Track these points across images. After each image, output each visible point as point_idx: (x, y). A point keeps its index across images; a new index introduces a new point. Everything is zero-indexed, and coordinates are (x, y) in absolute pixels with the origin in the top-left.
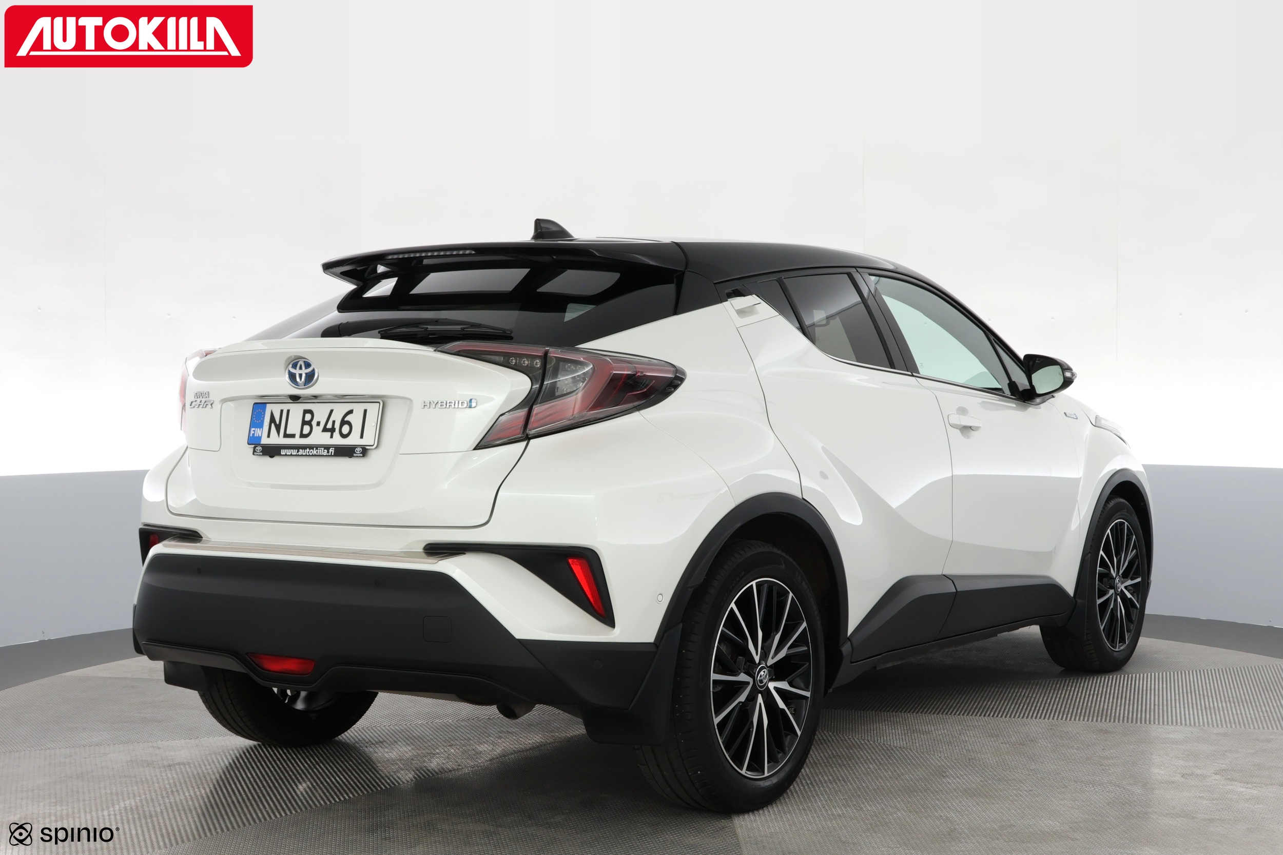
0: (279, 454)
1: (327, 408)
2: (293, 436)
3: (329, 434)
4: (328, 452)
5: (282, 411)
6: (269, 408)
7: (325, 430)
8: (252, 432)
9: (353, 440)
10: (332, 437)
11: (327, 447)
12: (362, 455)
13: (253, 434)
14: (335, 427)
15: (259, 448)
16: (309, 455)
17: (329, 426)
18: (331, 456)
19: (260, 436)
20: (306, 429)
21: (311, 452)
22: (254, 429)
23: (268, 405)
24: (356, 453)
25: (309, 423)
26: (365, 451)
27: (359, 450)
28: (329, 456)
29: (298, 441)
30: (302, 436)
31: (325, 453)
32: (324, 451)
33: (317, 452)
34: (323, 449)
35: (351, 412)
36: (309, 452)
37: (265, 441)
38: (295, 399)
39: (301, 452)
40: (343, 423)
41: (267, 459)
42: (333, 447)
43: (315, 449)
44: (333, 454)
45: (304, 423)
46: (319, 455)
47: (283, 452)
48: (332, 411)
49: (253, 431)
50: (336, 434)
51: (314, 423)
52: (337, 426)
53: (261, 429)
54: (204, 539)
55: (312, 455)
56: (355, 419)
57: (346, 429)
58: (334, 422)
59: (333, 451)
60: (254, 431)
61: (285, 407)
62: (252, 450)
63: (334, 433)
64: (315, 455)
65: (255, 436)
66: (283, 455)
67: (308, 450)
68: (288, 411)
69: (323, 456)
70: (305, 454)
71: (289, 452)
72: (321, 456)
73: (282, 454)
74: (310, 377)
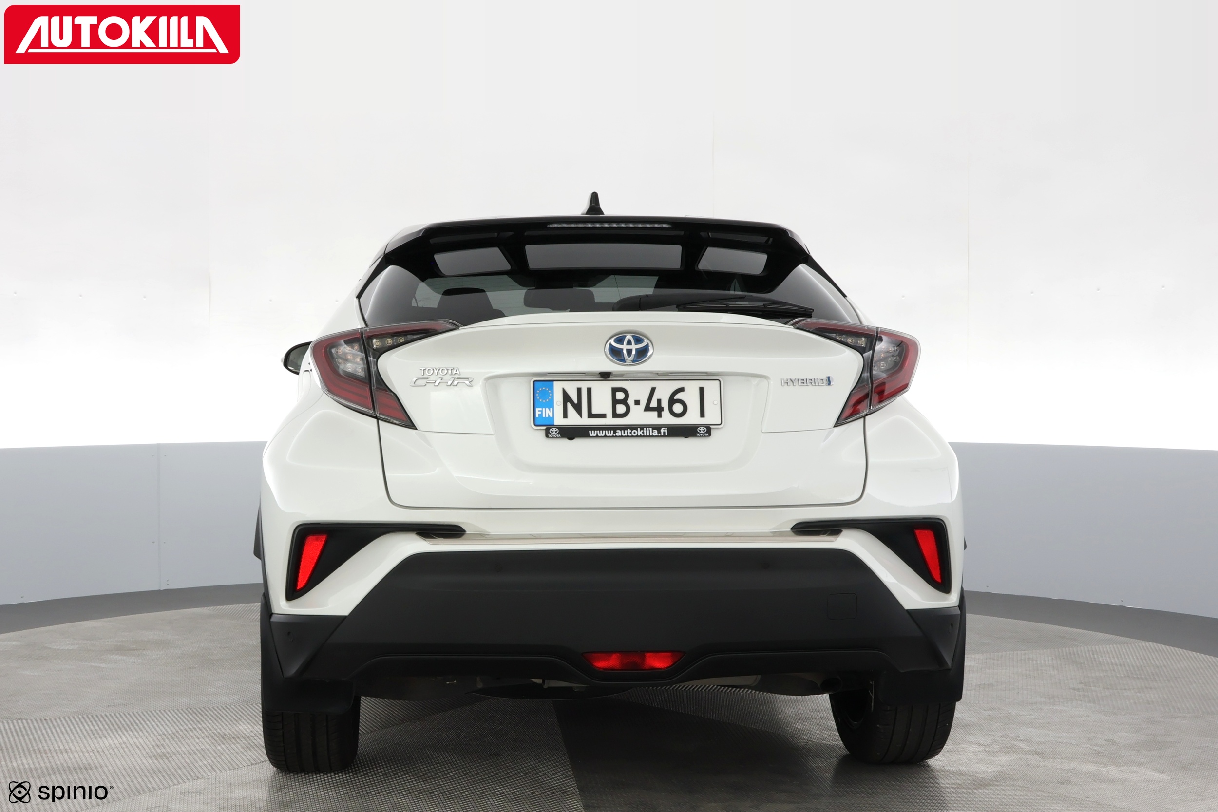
0: (588, 436)
1: (647, 386)
2: (603, 416)
3: (656, 413)
4: (659, 432)
5: (579, 390)
6: (558, 387)
7: (648, 408)
8: (538, 413)
9: (692, 418)
10: (660, 416)
11: (658, 428)
12: (707, 435)
13: (541, 415)
14: (662, 406)
15: (554, 430)
16: (632, 436)
17: (654, 404)
18: (664, 436)
19: (551, 416)
20: (621, 409)
21: (635, 433)
22: (540, 409)
23: (555, 382)
24: (698, 433)
25: (624, 402)
26: (709, 430)
27: (702, 429)
28: (661, 436)
29: (610, 421)
30: (615, 415)
31: (656, 433)
32: (653, 432)
33: (643, 433)
34: (651, 429)
35: (681, 390)
36: (631, 433)
37: (559, 421)
38: (605, 376)
39: (620, 433)
40: (672, 401)
41: (565, 442)
42: (665, 427)
43: (639, 429)
44: (666, 434)
45: (615, 402)
46: (647, 436)
47: (592, 433)
48: (653, 390)
49: (539, 411)
50: (666, 413)
51: (631, 402)
52: (665, 404)
53: (551, 409)
54: (467, 533)
55: (637, 436)
56: (690, 396)
57: (678, 408)
58: (659, 401)
59: (666, 431)
60: (542, 411)
61: (584, 386)
62: (543, 433)
63: (662, 412)
64: (641, 436)
65: (544, 416)
66: (593, 437)
67: (629, 431)
68: (589, 390)
69: (653, 436)
70: (626, 435)
71: (601, 433)
72: (650, 436)
73: (591, 435)
74: (642, 353)
